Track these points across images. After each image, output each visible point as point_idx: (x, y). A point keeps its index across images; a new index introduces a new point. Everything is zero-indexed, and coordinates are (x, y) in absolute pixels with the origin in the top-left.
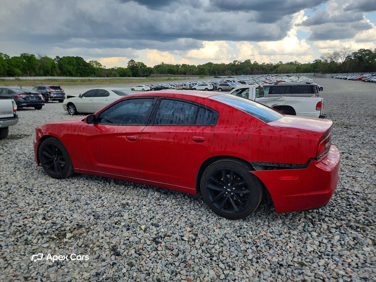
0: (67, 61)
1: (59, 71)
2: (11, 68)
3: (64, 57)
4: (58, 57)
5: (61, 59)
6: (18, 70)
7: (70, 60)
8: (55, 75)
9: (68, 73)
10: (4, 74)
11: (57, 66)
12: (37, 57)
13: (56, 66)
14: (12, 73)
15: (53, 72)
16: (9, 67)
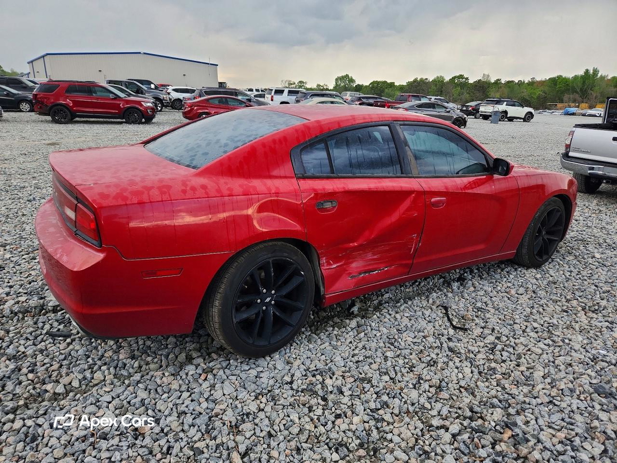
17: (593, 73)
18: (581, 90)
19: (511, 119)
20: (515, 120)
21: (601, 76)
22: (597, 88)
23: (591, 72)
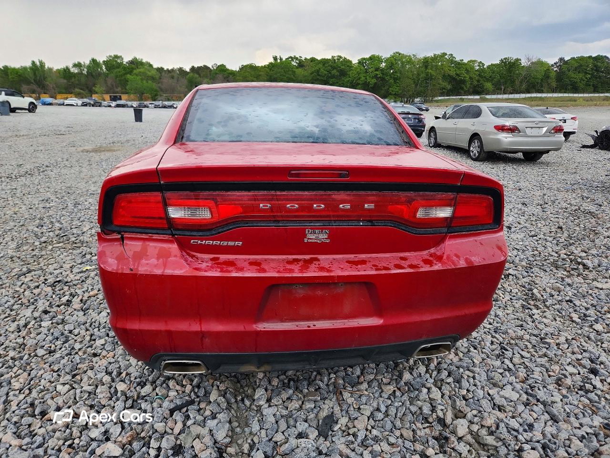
0: (576, 65)
1: (554, 84)
2: (482, 82)
3: (573, 59)
4: (561, 59)
5: (566, 63)
6: (489, 85)
7: (580, 64)
8: (544, 90)
9: (569, 87)
10: (469, 91)
11: (553, 75)
12: (524, 63)
13: (551, 75)
14: (480, 89)
15: (542, 86)
16: (478, 81)
17: (40, 65)
18: (35, 81)
19: (13, 110)
20: (17, 111)
21: (48, 67)
22: (49, 79)
23: (38, 64)
